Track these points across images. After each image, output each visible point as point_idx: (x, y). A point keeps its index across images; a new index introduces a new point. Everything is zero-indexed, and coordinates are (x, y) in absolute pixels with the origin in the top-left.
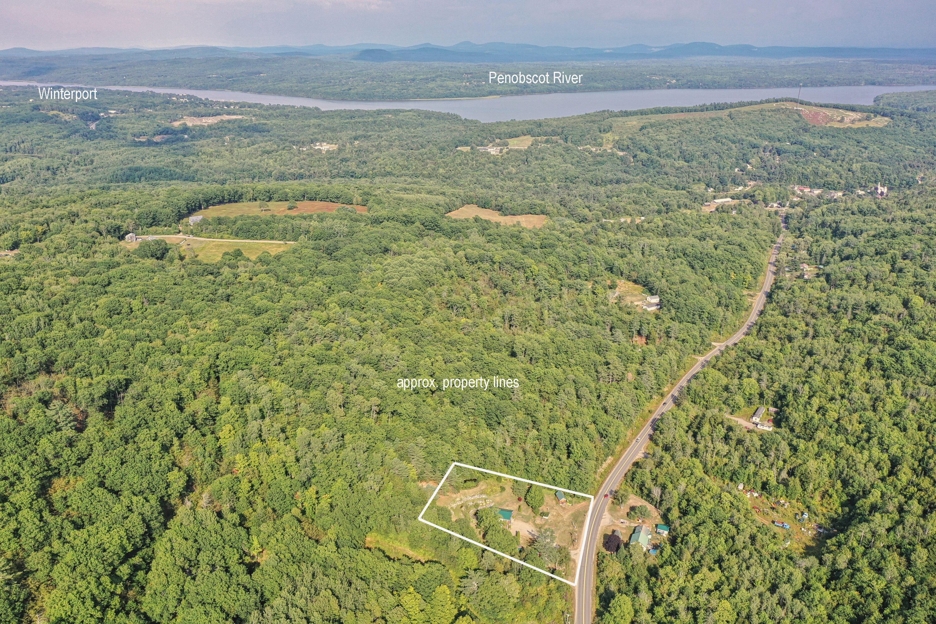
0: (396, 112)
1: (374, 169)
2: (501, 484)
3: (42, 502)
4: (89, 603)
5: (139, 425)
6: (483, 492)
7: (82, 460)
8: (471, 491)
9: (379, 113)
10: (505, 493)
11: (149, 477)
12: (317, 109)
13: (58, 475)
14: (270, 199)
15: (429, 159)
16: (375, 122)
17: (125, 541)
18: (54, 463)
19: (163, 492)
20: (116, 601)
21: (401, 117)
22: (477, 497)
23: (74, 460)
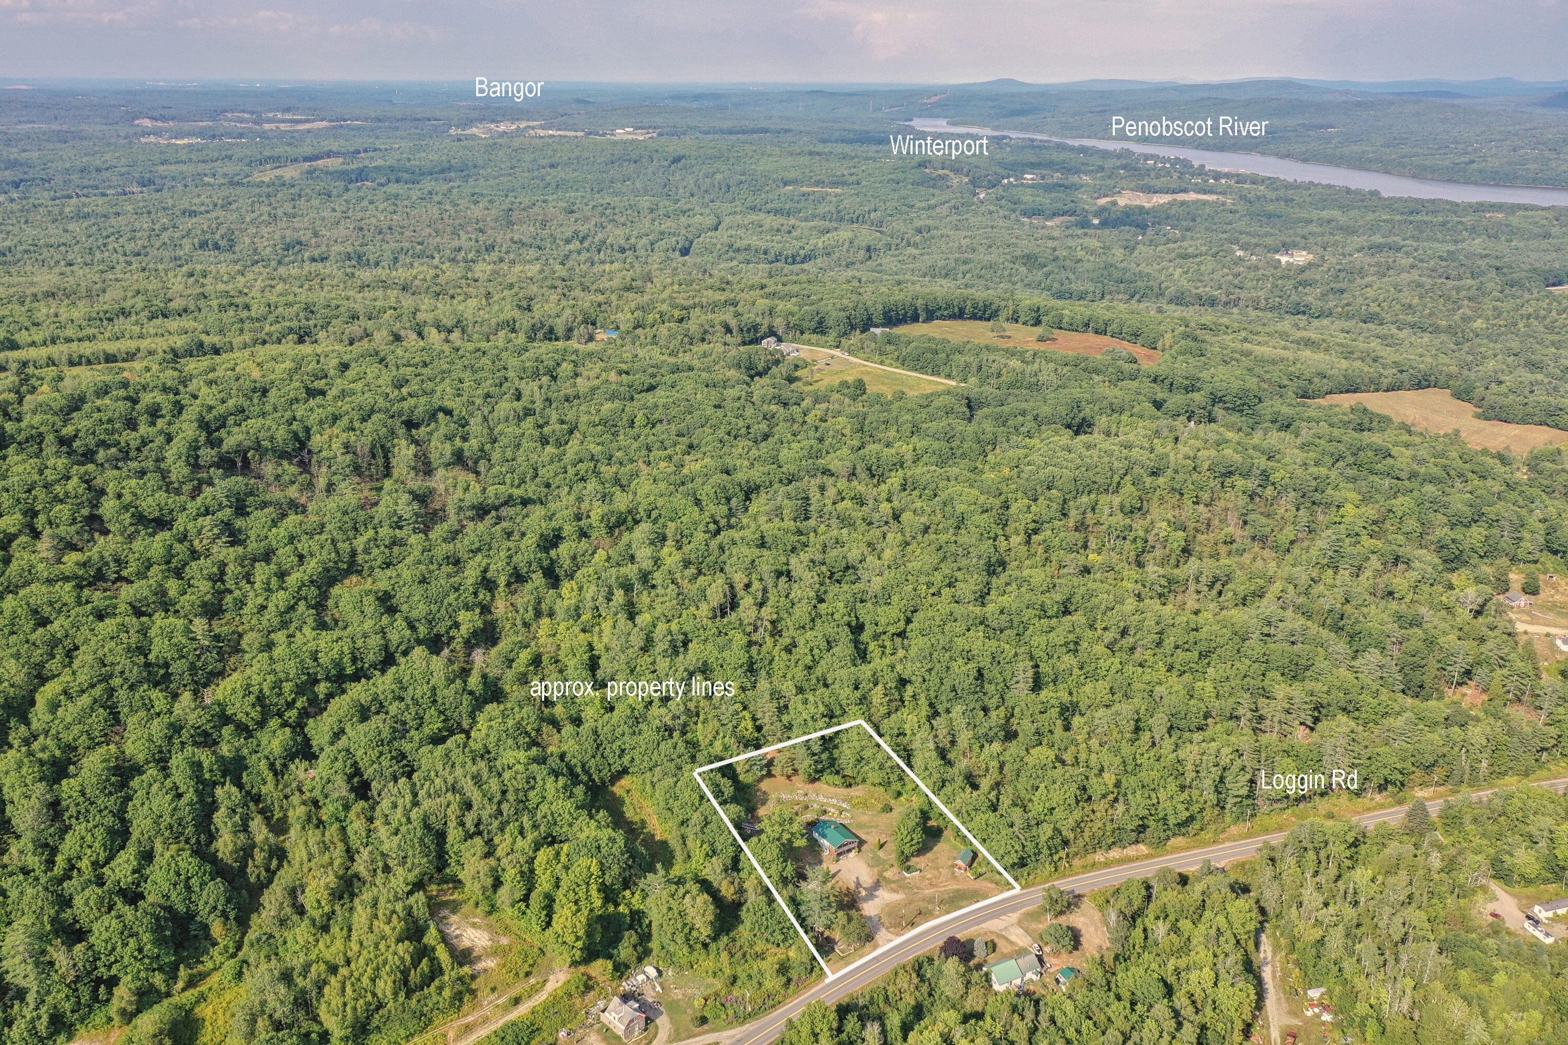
0: (1513, 209)
1: (1348, 305)
2: (893, 802)
3: (313, 591)
4: (252, 698)
5: (479, 550)
6: (849, 800)
7: (388, 565)
8: (832, 789)
9: (1480, 208)
10: (885, 817)
11: (434, 608)
12: (1375, 194)
13: (359, 572)
14: (1037, 323)
15: (1470, 299)
16: (1444, 224)
17: (347, 660)
18: (360, 559)
19: (443, 631)
20: (292, 715)
21: (1514, 220)
22: (834, 801)
23: (379, 562)
